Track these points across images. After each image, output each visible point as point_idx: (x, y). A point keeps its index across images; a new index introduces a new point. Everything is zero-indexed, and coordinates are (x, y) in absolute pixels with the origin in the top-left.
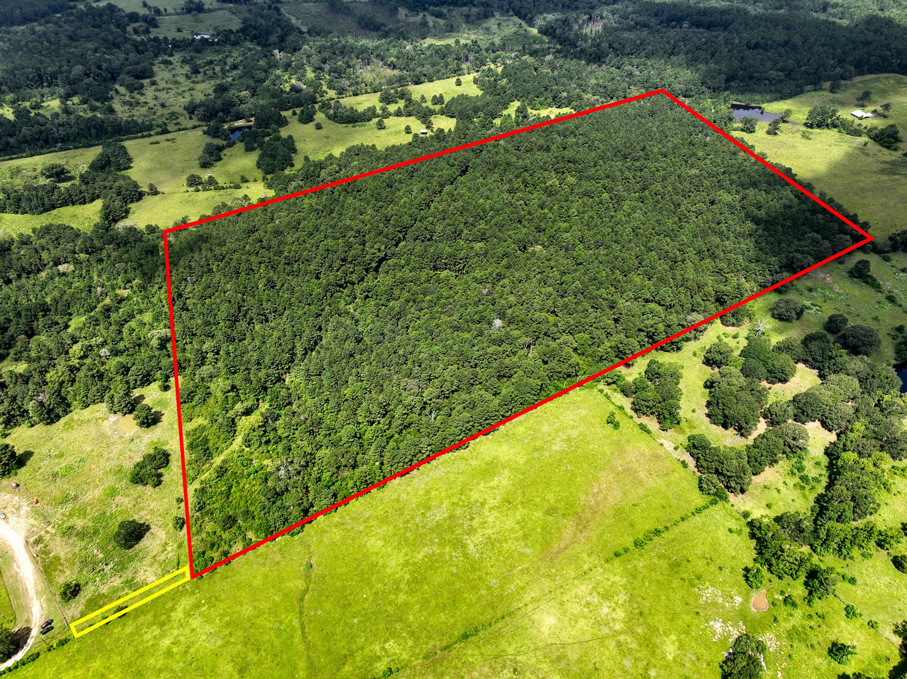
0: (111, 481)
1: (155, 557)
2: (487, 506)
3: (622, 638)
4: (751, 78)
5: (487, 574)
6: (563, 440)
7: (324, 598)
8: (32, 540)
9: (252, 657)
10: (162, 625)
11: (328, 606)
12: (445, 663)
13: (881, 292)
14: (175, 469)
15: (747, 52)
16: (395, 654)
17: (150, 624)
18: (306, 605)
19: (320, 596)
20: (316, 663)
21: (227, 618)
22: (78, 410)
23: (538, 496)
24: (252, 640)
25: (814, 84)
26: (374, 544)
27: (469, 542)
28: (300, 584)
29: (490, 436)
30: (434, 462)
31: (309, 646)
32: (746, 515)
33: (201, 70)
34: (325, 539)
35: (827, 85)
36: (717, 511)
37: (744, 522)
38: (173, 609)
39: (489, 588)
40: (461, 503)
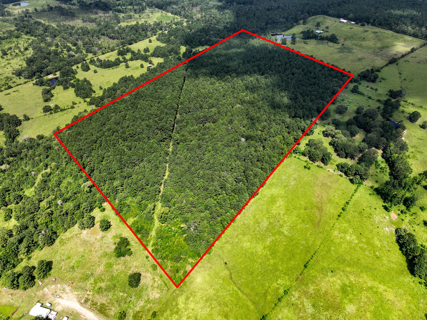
0: (105, 261)
1: (152, 286)
2: (281, 215)
3: (360, 245)
4: (274, 23)
5: (298, 240)
6: (293, 180)
7: (240, 274)
8: (83, 301)
9: (226, 309)
10: (177, 313)
11: (244, 276)
12: (305, 280)
13: (365, 96)
14: (134, 245)
15: (268, 12)
16: (284, 284)
17: (171, 315)
18: (235, 280)
19: (239, 274)
20: (255, 301)
21: (204, 298)
22: (62, 234)
23: (298, 204)
24: (222, 303)
25: (296, 22)
26: (247, 245)
27: (283, 231)
28: (227, 272)
29: (264, 187)
30: (249, 204)
31: (246, 295)
32: (372, 187)
33: (8, 53)
34: (225, 250)
35: (301, 22)
36: (362, 189)
37: (372, 190)
38: (177, 304)
39: (302, 245)
40: (270, 217)
